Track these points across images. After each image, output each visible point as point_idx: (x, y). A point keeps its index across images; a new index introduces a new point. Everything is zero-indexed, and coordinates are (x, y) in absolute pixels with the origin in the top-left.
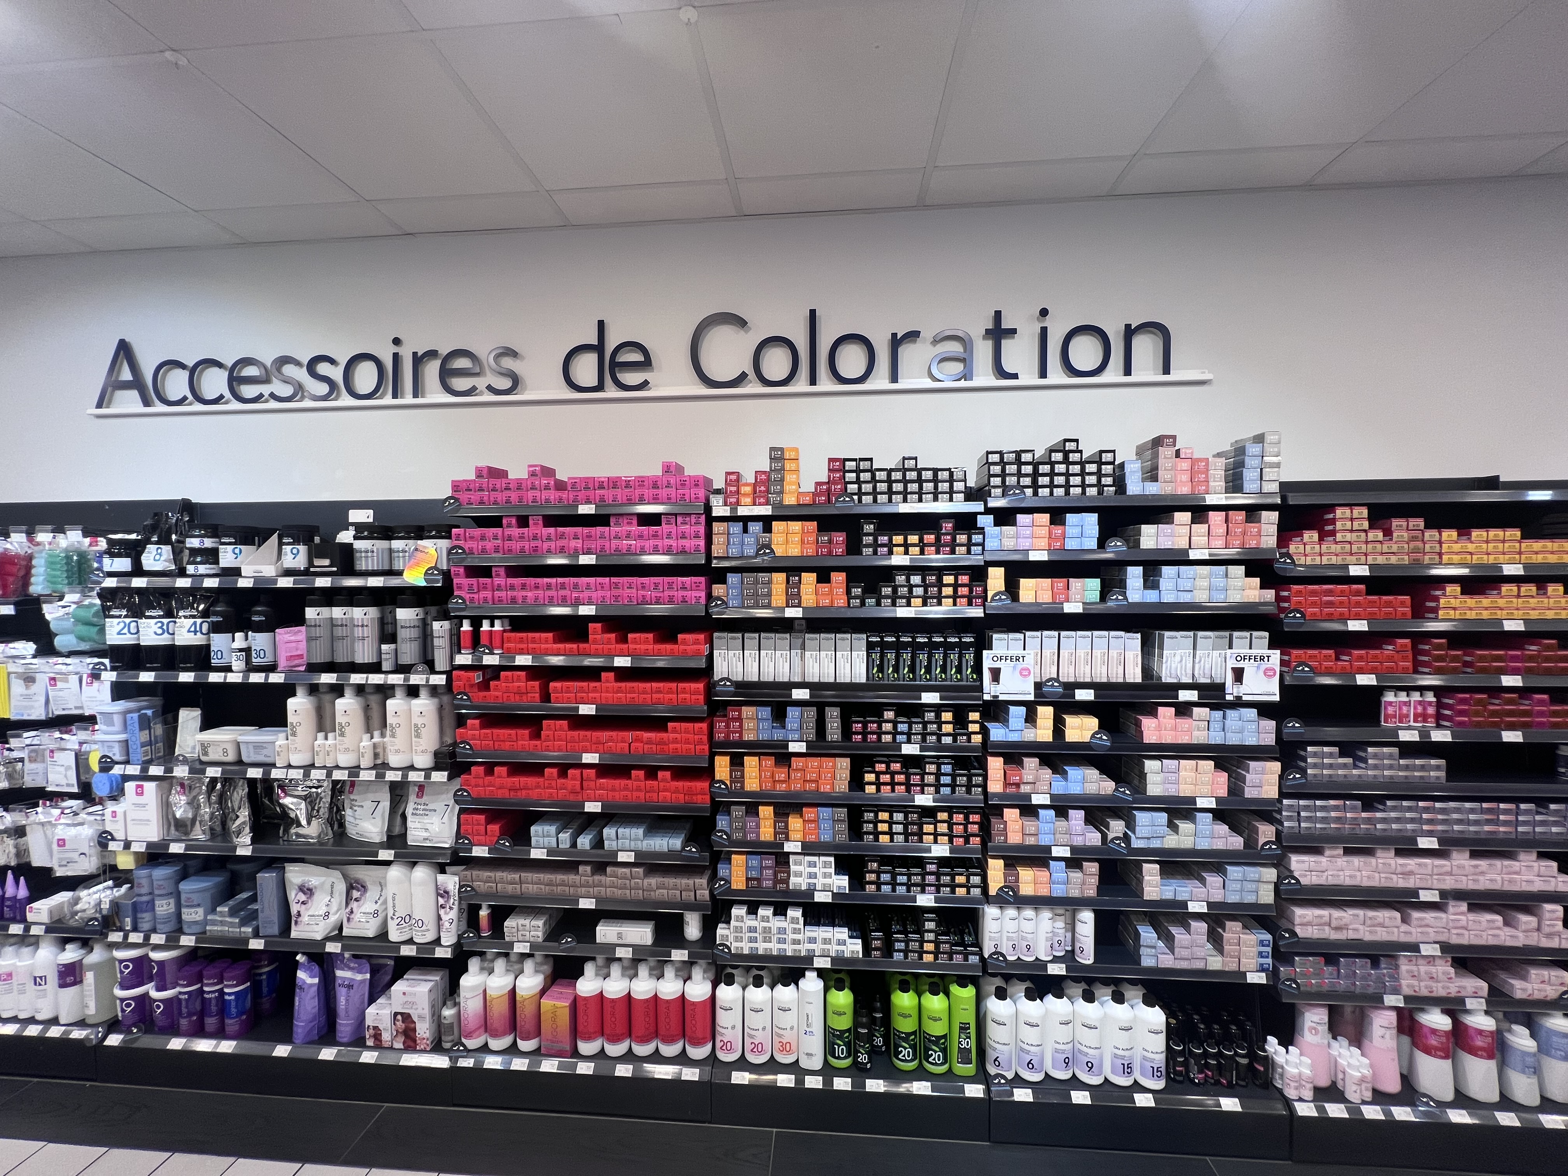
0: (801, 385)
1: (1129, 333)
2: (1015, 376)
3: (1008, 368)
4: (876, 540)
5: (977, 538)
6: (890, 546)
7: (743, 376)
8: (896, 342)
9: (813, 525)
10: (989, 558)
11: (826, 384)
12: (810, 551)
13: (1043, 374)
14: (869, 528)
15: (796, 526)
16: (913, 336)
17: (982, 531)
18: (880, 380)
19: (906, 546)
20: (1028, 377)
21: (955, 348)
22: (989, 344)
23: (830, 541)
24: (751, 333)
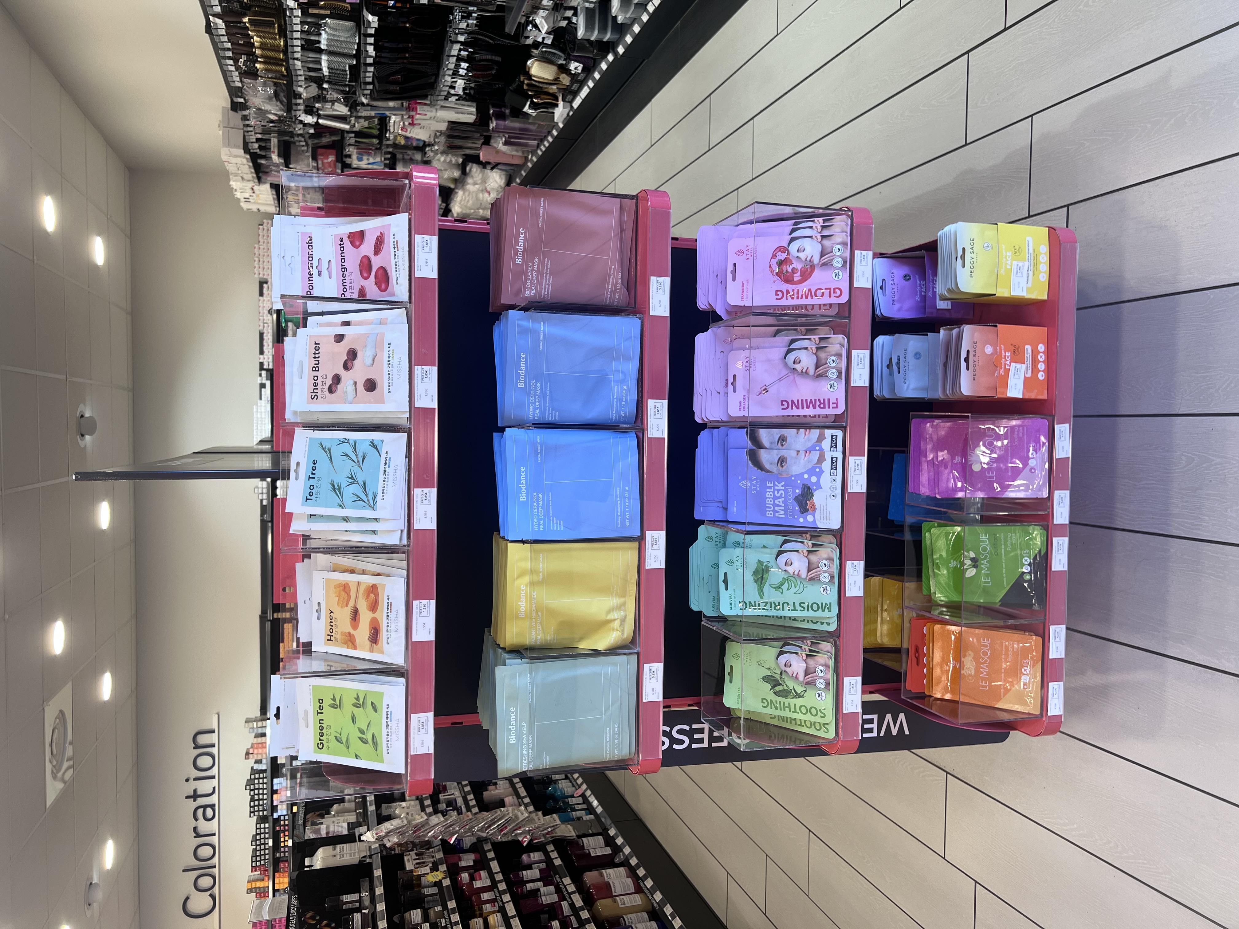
0: (216, 871)
1: (197, 747)
2: (214, 788)
3: (211, 791)
4: (282, 852)
5: (282, 818)
6: (285, 846)
7: (211, 895)
8: (198, 835)
9: (277, 875)
10: (289, 812)
11: (215, 860)
12: (286, 874)
13: (213, 777)
14: (278, 855)
15: (277, 881)
16: (195, 829)
17: (279, 816)
18: (214, 840)
19: (285, 841)
20: (215, 782)
21: (200, 812)
22: (199, 799)
23: (283, 868)
24: (191, 893)
